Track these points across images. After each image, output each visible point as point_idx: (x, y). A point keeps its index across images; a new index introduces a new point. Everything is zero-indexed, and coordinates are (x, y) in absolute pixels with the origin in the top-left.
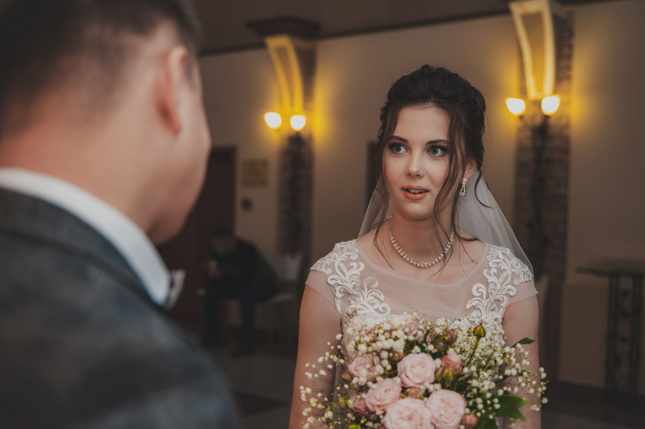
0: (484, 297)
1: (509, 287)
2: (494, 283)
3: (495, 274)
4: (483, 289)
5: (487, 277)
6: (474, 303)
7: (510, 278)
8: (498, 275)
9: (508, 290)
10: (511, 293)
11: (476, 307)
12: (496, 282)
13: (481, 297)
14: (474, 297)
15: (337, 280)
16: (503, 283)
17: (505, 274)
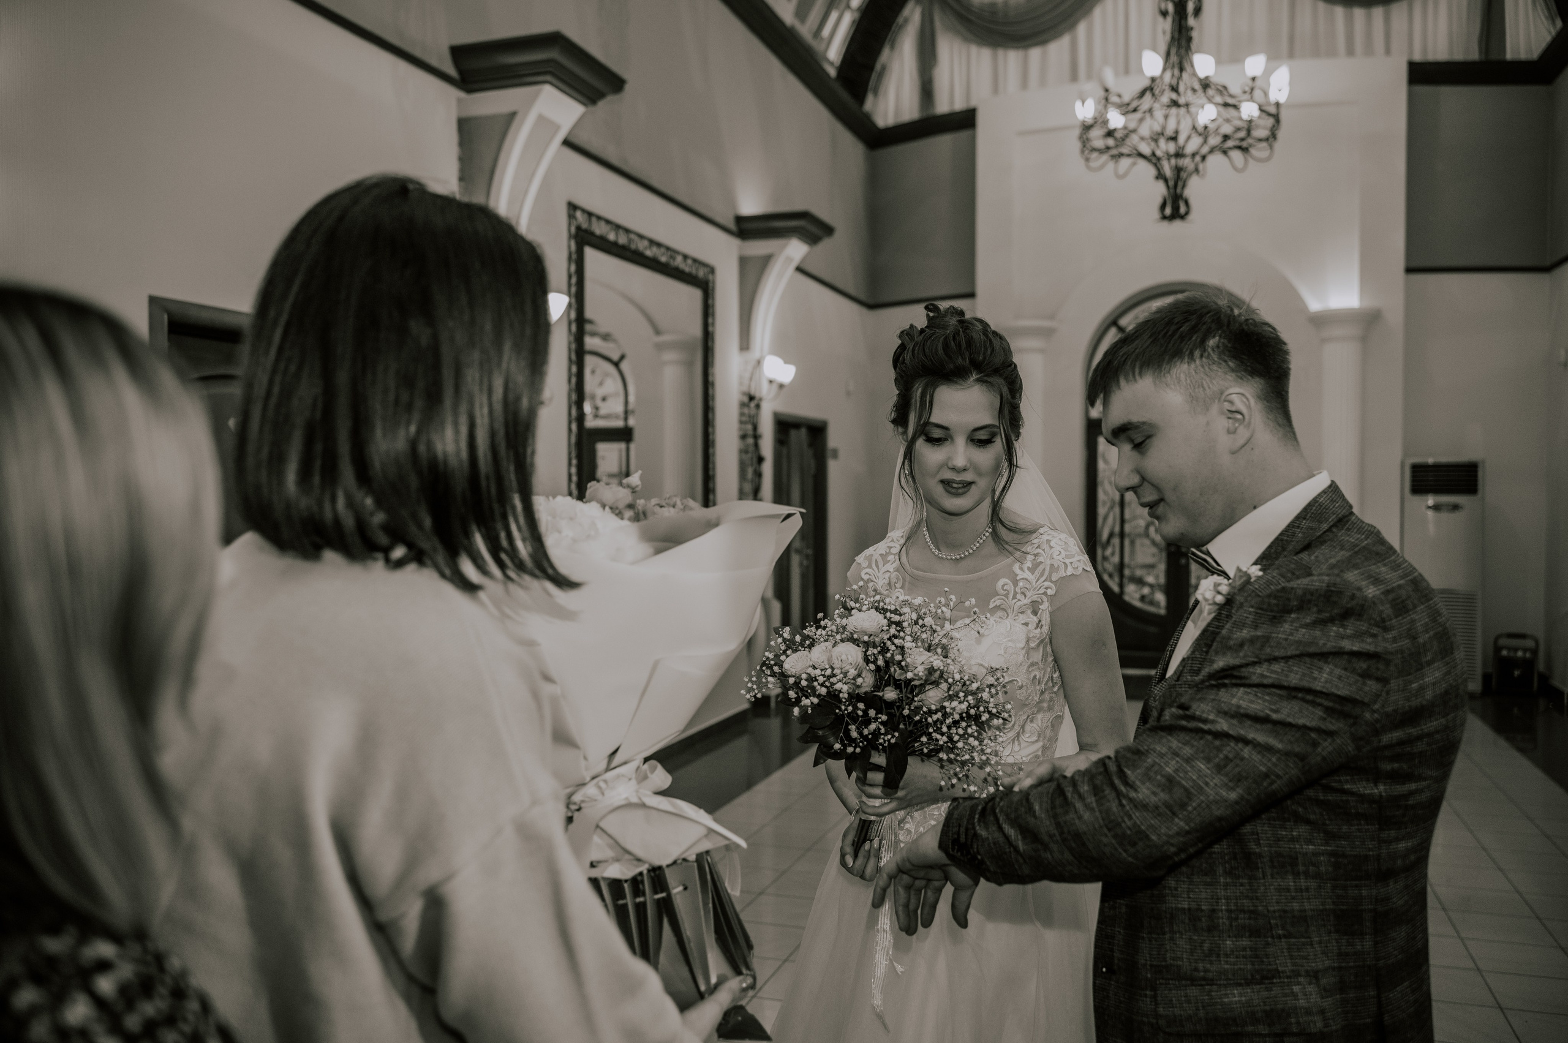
0: (1011, 597)
1: (1047, 584)
2: (1026, 579)
3: (1029, 568)
4: (1010, 587)
5: (1018, 571)
6: (998, 603)
7: (1046, 573)
8: (1032, 570)
9: (1046, 588)
10: (1049, 592)
11: (1001, 607)
12: (1029, 578)
13: (1007, 596)
14: (998, 595)
15: (870, 575)
16: (1038, 580)
17: (1041, 568)
